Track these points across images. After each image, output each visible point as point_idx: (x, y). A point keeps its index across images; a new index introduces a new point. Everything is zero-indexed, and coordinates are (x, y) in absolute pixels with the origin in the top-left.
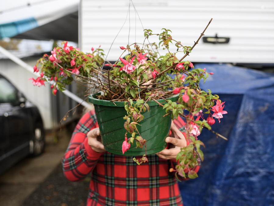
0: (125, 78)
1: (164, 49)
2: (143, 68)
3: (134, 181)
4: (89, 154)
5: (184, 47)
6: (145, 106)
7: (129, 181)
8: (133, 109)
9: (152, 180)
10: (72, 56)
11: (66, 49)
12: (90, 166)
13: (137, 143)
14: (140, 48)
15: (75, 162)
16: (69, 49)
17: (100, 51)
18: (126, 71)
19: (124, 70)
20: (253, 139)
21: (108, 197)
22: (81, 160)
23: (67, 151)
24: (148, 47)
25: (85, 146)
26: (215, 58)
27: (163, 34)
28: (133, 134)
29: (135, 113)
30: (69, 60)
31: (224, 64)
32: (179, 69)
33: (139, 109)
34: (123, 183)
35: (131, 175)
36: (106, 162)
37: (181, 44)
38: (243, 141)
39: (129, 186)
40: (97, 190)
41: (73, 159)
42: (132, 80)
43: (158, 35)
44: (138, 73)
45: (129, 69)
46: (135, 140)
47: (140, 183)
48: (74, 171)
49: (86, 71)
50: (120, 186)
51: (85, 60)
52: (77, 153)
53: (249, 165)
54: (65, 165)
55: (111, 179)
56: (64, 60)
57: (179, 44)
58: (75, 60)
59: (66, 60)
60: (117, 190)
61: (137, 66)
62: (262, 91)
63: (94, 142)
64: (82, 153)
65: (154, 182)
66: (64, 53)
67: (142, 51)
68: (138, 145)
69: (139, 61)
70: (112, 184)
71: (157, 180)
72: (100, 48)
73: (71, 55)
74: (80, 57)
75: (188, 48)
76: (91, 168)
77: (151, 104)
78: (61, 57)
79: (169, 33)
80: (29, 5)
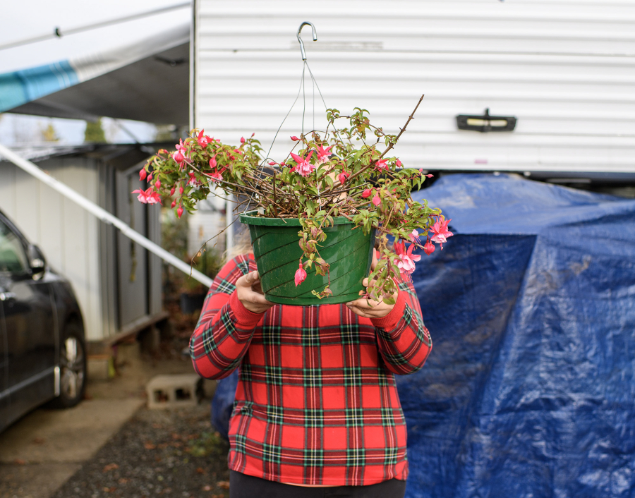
0: (299, 182)
1: (358, 139)
2: (327, 168)
3: (317, 373)
4: (238, 319)
5: (386, 136)
6: (327, 219)
7: (308, 373)
8: (311, 223)
9: (348, 372)
10: (211, 152)
11: (202, 142)
12: (240, 341)
13: (317, 267)
14: (322, 139)
15: (213, 338)
16: (206, 141)
17: (253, 144)
18: (300, 173)
19: (297, 171)
20: (558, 330)
21: (271, 405)
22: (226, 332)
23: (198, 325)
24: (335, 136)
25: (231, 306)
26: (485, 162)
27: (355, 115)
28: (312, 256)
29: (314, 228)
30: (207, 160)
31: (504, 173)
32: (380, 169)
33: (319, 222)
34: (298, 378)
35: (312, 363)
36: (267, 340)
37: (383, 132)
38: (537, 333)
39: (308, 382)
40: (250, 395)
41: (210, 334)
42: (309, 186)
43: (348, 117)
44: (318, 176)
45: (304, 169)
46: (315, 263)
47: (327, 378)
48: (213, 354)
49: (236, 175)
50: (292, 382)
51: (231, 158)
52: (217, 322)
53: (551, 384)
54: (194, 349)
55: (277, 372)
56: (199, 158)
57: (379, 132)
58: (217, 159)
59: (202, 158)
60: (287, 389)
61: (317, 166)
62: (577, 230)
63: (247, 294)
64: (226, 320)
65: (353, 377)
66: (199, 147)
67: (325, 143)
68: (318, 271)
69: (319, 158)
70: (277, 380)
71: (357, 372)
72: (254, 138)
73: (209, 150)
74: (224, 153)
75: (391, 137)
76: (243, 346)
77: (338, 221)
78: (194, 154)
79: (365, 114)
80: (58, 33)
